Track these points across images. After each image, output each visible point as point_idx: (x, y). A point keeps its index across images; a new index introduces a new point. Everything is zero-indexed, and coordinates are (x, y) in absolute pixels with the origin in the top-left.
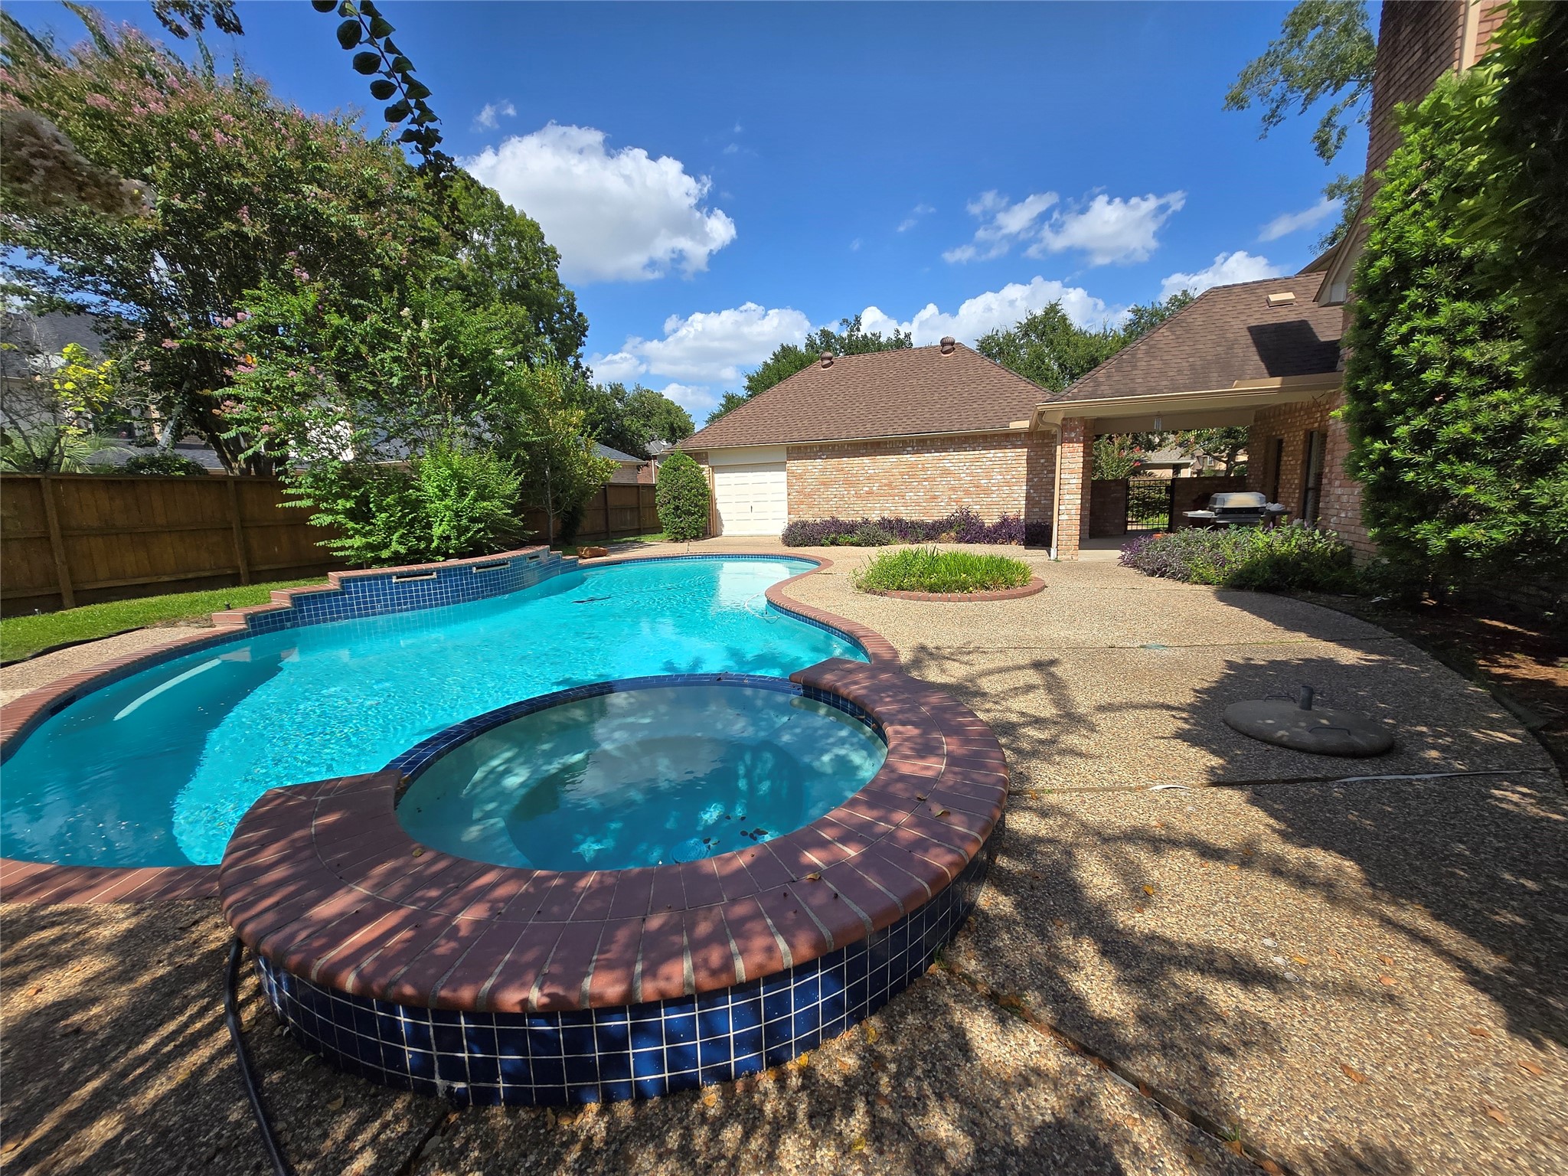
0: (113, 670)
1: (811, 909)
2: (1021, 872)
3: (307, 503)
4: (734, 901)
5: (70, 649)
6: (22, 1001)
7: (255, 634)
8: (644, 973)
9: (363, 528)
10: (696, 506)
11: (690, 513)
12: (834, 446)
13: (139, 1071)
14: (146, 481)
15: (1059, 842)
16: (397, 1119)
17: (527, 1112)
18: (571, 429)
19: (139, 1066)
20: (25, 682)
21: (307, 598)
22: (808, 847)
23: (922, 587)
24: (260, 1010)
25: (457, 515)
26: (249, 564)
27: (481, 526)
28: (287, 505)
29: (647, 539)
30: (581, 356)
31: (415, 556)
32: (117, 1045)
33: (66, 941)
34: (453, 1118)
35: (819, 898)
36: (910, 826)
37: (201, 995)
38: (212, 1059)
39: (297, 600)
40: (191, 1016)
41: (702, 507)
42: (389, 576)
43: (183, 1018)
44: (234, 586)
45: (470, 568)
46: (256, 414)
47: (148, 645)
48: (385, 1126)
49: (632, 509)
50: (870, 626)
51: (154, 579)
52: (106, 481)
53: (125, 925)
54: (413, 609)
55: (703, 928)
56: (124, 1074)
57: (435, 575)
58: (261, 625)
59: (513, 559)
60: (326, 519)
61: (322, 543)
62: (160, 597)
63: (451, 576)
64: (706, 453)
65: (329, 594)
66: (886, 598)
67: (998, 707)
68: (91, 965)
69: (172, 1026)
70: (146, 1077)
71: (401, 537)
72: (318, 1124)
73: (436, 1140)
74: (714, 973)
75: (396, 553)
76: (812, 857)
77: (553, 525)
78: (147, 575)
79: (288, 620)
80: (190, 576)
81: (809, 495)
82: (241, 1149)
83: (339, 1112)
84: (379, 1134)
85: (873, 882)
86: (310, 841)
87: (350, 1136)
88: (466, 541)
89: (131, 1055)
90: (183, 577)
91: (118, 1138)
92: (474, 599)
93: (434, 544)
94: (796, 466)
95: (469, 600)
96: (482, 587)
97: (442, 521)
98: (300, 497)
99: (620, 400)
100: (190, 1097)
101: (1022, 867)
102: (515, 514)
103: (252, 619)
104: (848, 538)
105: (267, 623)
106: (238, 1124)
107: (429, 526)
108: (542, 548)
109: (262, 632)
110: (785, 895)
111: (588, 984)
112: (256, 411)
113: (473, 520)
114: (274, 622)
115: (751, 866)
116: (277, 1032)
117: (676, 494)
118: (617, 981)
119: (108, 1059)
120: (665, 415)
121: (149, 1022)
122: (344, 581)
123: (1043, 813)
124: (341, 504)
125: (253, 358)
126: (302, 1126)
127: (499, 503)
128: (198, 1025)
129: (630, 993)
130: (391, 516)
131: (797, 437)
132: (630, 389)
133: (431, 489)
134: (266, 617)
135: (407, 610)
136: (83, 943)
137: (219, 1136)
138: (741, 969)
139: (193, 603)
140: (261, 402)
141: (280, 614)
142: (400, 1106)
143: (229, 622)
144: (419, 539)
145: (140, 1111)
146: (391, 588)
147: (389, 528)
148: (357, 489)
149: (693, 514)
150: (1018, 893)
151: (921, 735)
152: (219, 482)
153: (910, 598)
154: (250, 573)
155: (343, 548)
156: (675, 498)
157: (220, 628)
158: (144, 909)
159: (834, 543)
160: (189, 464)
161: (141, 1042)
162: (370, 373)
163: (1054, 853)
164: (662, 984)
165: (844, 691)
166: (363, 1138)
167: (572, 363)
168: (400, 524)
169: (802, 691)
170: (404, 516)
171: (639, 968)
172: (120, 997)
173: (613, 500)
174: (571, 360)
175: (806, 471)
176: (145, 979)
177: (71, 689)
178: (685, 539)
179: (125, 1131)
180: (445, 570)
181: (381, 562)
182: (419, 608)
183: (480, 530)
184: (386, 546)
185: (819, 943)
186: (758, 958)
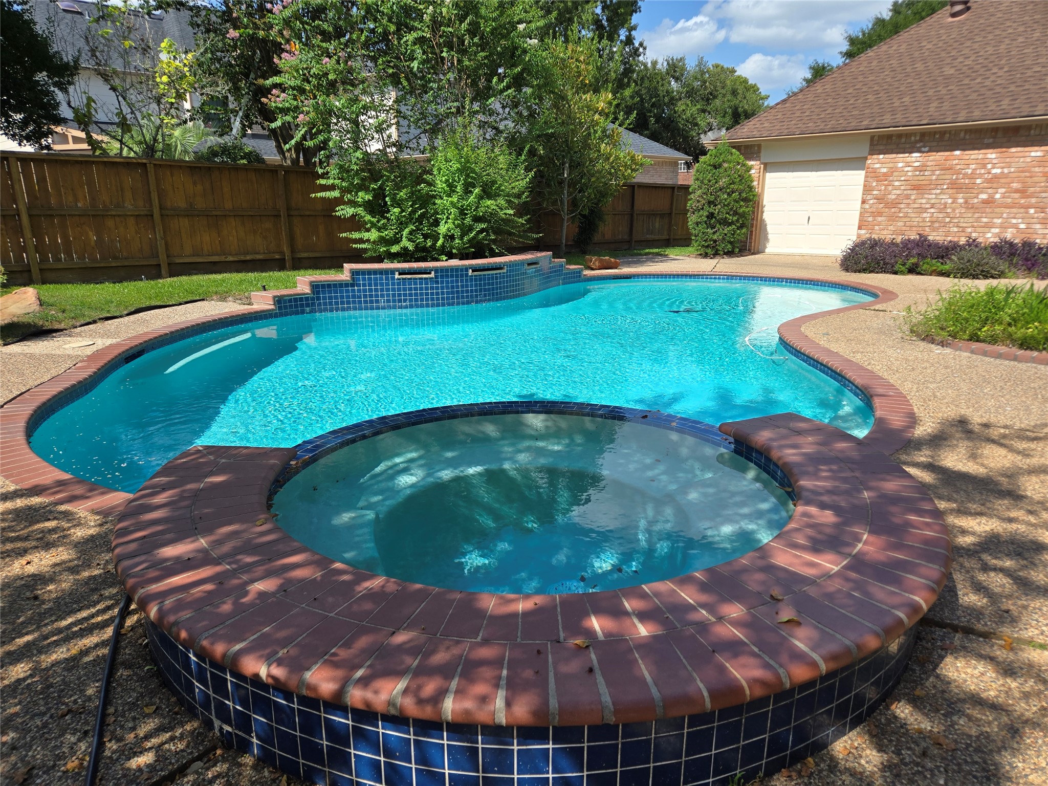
0: (172, 333)
1: (556, 674)
2: (920, 731)
3: (336, 194)
4: (486, 642)
5: (152, 311)
6: (17, 567)
7: (281, 315)
8: (360, 680)
9: (378, 222)
10: (736, 213)
11: (725, 222)
12: (943, 132)
13: (55, 638)
14: (219, 168)
15: (1008, 712)
16: (181, 738)
17: (270, 772)
18: (597, 117)
19: (56, 635)
20: (117, 334)
21: (323, 286)
22: (598, 612)
23: (1011, 339)
24: (139, 621)
25: (462, 212)
26: (293, 251)
27: (483, 226)
28: (319, 195)
29: (672, 252)
30: (634, 28)
31: (422, 253)
32: (51, 616)
33: (56, 533)
34: (219, 752)
35: (573, 667)
36: (736, 623)
37: (110, 598)
38: (97, 646)
39: (315, 286)
40: (98, 611)
41: (743, 215)
42: (393, 272)
43: (93, 610)
44: (279, 270)
45: (467, 270)
46: (295, 103)
47: (202, 315)
48: (172, 739)
49: (662, 216)
50: (897, 384)
51: (222, 258)
52: (190, 167)
53: (92, 531)
54: (411, 306)
55: (440, 657)
56: (46, 637)
57: (433, 275)
58: (286, 307)
59: (511, 265)
60: (349, 211)
61: (344, 235)
62: (225, 275)
63: (447, 276)
64: (759, 146)
65: (341, 285)
66: (948, 350)
67: (1032, 519)
68: (62, 554)
69: (84, 614)
70: (57, 644)
71: (411, 233)
72: (134, 719)
73: (199, 764)
74: (420, 702)
75: (405, 249)
76: (595, 623)
77: (567, 229)
78: (217, 255)
79: (308, 305)
80: (248, 258)
81: (895, 204)
82: (83, 716)
83: (148, 716)
84: (166, 743)
85: (645, 671)
86: (196, 494)
87: (147, 737)
88: (470, 241)
89: (56, 625)
90: (242, 258)
91: (25, 679)
92: (468, 303)
93: (440, 243)
94: (879, 162)
95: (463, 304)
96: (476, 290)
97: (448, 218)
98: (332, 188)
99: (677, 79)
100: (73, 667)
101: (926, 725)
102: (519, 214)
103: (278, 300)
104: (937, 265)
105: (291, 306)
106: (89, 699)
107: (437, 223)
108: (544, 254)
109: (286, 315)
110: (539, 652)
111: (308, 676)
112: (295, 99)
113: (477, 219)
114: (296, 306)
115: (526, 614)
116: (140, 641)
117: (712, 198)
118: (333, 679)
119: (43, 623)
120: (729, 97)
121: (75, 606)
122: (354, 273)
123: (1008, 670)
124: (363, 196)
125: (296, 46)
126: (123, 716)
127: (503, 202)
128: (100, 619)
129: (340, 693)
130: (403, 211)
131: (889, 122)
132: (691, 65)
133: (440, 185)
134: (290, 301)
135: (406, 307)
136: (65, 537)
137: (75, 702)
138: (449, 707)
139: (241, 282)
140: (302, 91)
141: (301, 299)
142: (188, 729)
143: (262, 302)
144: (426, 236)
145: (44, 666)
146: (393, 284)
147: (401, 223)
148: (376, 181)
149: (730, 224)
150: (898, 753)
151: (836, 526)
152: (272, 171)
153: (985, 354)
154: (293, 259)
155: (361, 241)
156: (710, 203)
157: (256, 307)
158: (106, 523)
159: (913, 270)
160: (251, 152)
161: (64, 618)
162: (395, 58)
163: (989, 723)
164: (369, 695)
165: (775, 454)
166: (155, 741)
167: (623, 38)
168: (410, 219)
169: (733, 446)
170: (414, 212)
171: (359, 673)
172: (67, 583)
173: (642, 203)
174: (623, 34)
175: (893, 170)
176: (86, 574)
177: (141, 344)
178: (716, 254)
179: (31, 676)
180: (442, 270)
181: (392, 257)
182: (417, 306)
183: (482, 231)
184: (397, 241)
185: (541, 712)
186: (468, 704)
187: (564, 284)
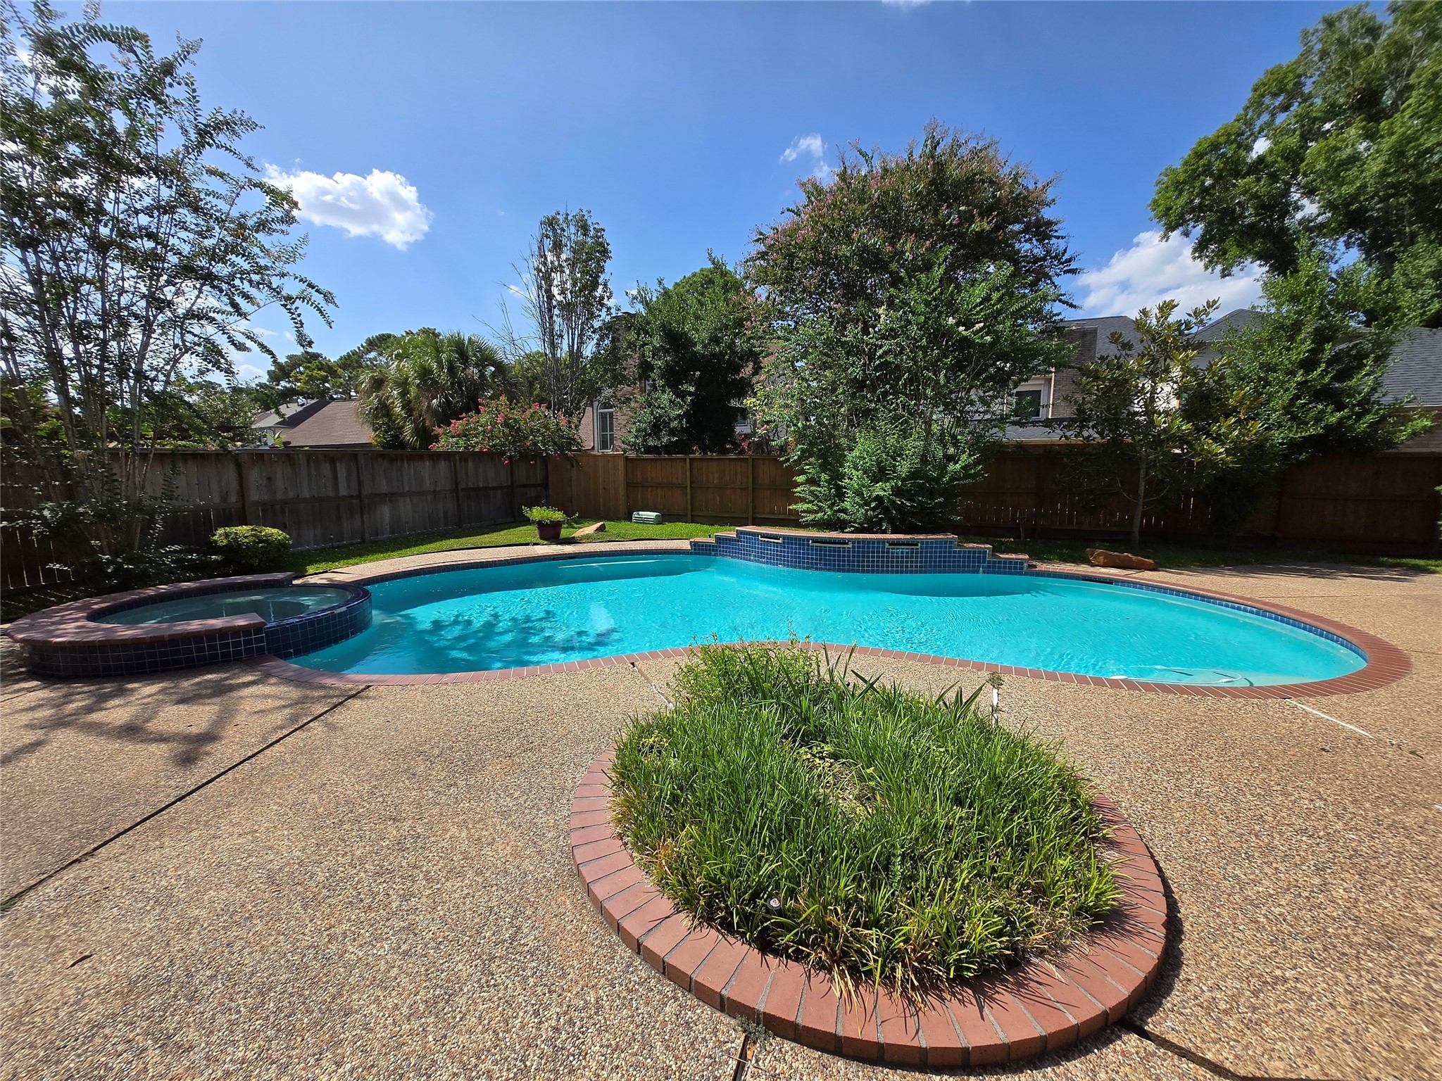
7: (695, 554)
21: (721, 539)
39: (717, 539)
54: (768, 563)
58: (698, 550)
63: (792, 544)
65: (731, 540)
79: (712, 550)
92: (809, 568)
95: (804, 568)
103: (694, 545)
109: (699, 554)
114: (705, 550)
122: (739, 532)
134: (702, 546)
141: (709, 546)
180: (789, 538)
187: (989, 573)
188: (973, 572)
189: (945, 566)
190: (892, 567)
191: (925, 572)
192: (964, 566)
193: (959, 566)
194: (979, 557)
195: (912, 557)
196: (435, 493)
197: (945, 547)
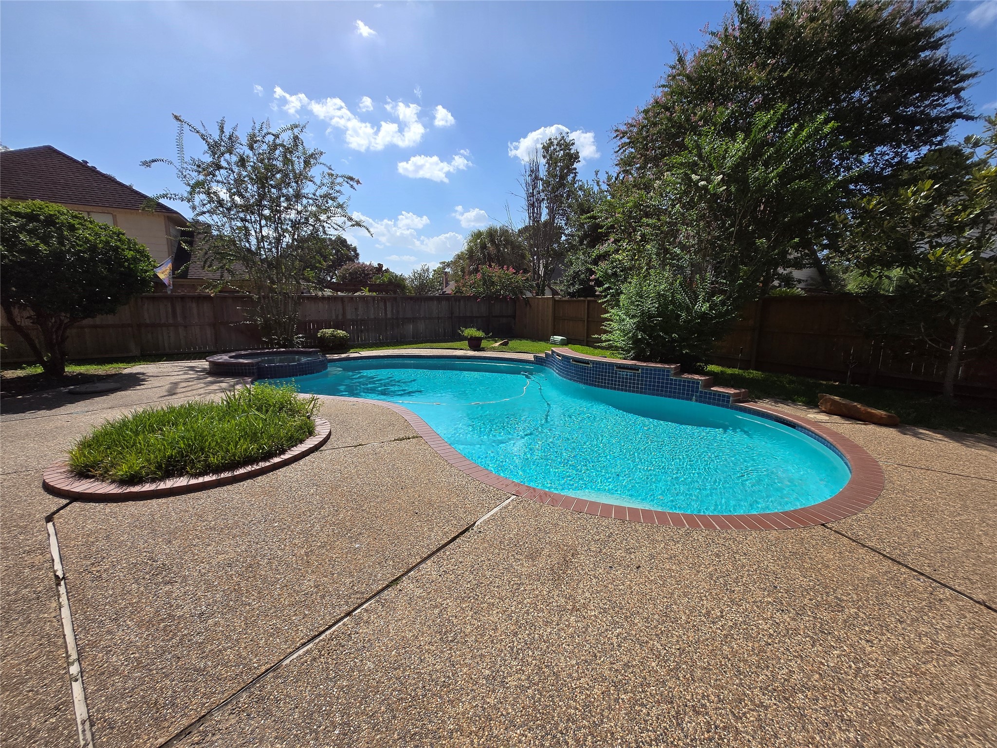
7: (536, 364)
57: (591, 365)
187: (700, 402)
188: (687, 399)
189: (662, 391)
190: (619, 385)
191: (645, 393)
192: (679, 393)
193: (675, 392)
194: (693, 387)
195: (634, 380)
196: (438, 318)
197: (663, 375)
